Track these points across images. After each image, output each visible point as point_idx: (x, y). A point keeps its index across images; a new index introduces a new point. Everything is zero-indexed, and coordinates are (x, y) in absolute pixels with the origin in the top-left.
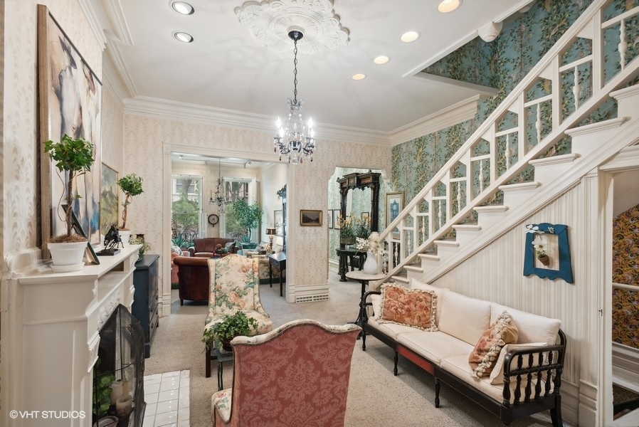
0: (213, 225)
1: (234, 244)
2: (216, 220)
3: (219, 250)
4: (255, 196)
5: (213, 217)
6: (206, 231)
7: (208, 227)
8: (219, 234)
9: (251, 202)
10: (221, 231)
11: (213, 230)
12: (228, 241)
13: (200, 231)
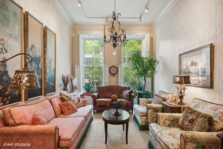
0: (114, 75)
1: (131, 92)
2: (116, 71)
3: (115, 102)
4: (148, 49)
5: (113, 69)
6: (107, 80)
7: (110, 76)
8: (118, 83)
9: (145, 54)
10: (120, 80)
11: (114, 79)
12: (125, 88)
13: (103, 80)
